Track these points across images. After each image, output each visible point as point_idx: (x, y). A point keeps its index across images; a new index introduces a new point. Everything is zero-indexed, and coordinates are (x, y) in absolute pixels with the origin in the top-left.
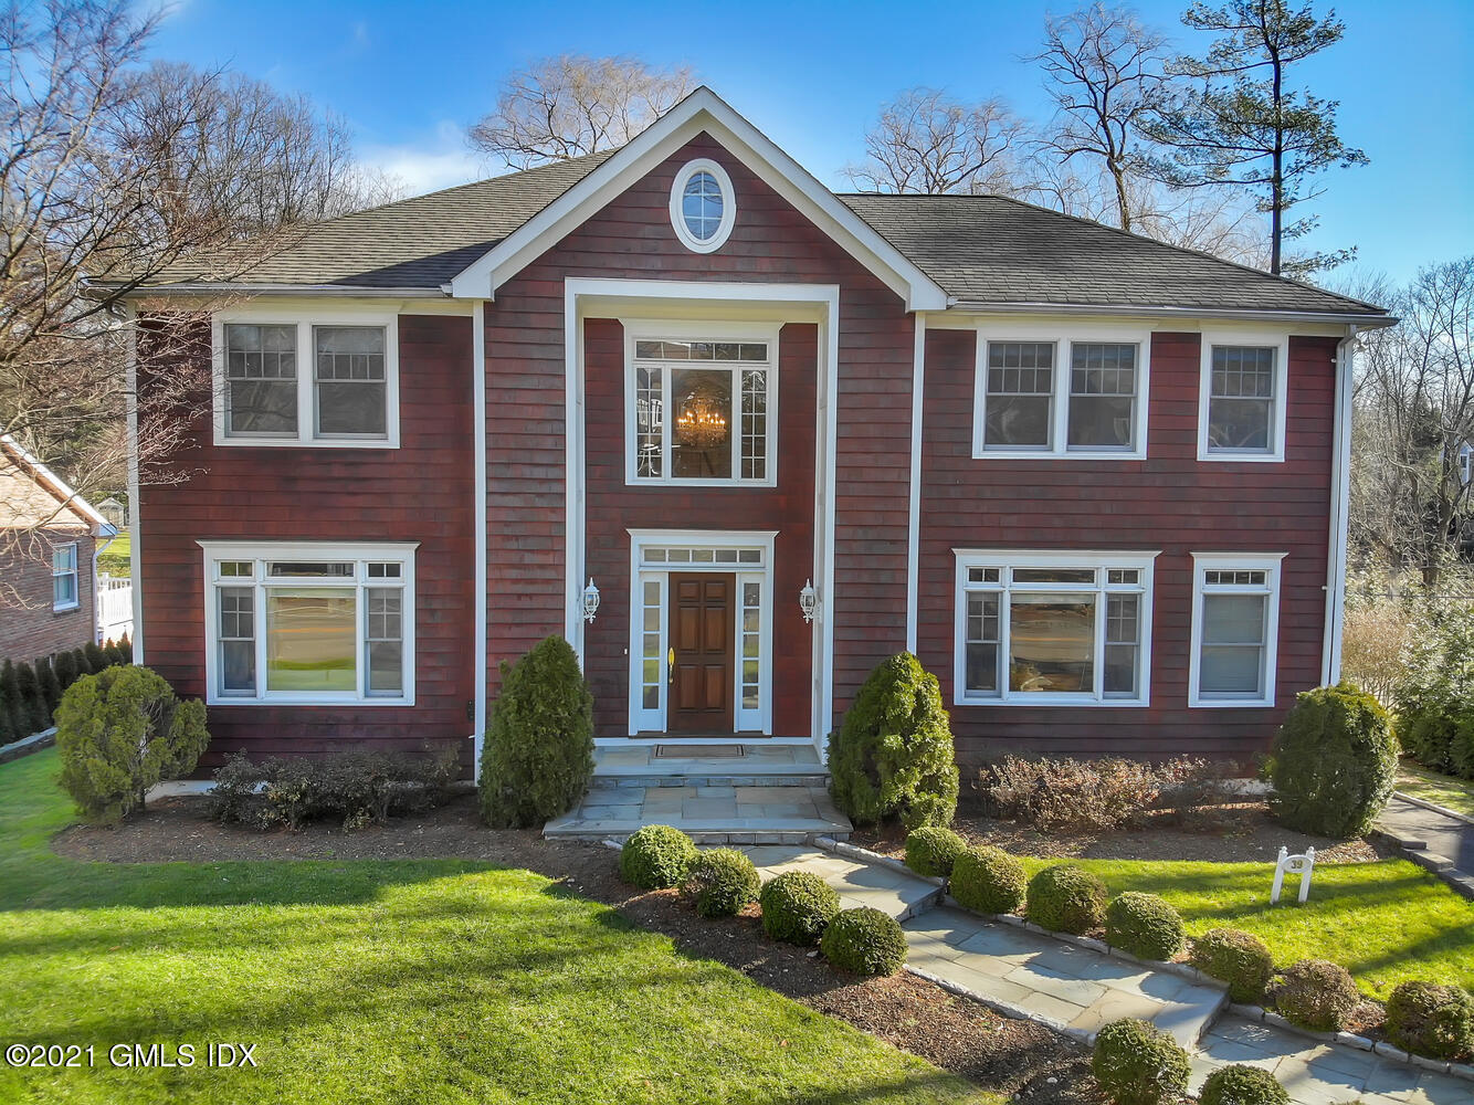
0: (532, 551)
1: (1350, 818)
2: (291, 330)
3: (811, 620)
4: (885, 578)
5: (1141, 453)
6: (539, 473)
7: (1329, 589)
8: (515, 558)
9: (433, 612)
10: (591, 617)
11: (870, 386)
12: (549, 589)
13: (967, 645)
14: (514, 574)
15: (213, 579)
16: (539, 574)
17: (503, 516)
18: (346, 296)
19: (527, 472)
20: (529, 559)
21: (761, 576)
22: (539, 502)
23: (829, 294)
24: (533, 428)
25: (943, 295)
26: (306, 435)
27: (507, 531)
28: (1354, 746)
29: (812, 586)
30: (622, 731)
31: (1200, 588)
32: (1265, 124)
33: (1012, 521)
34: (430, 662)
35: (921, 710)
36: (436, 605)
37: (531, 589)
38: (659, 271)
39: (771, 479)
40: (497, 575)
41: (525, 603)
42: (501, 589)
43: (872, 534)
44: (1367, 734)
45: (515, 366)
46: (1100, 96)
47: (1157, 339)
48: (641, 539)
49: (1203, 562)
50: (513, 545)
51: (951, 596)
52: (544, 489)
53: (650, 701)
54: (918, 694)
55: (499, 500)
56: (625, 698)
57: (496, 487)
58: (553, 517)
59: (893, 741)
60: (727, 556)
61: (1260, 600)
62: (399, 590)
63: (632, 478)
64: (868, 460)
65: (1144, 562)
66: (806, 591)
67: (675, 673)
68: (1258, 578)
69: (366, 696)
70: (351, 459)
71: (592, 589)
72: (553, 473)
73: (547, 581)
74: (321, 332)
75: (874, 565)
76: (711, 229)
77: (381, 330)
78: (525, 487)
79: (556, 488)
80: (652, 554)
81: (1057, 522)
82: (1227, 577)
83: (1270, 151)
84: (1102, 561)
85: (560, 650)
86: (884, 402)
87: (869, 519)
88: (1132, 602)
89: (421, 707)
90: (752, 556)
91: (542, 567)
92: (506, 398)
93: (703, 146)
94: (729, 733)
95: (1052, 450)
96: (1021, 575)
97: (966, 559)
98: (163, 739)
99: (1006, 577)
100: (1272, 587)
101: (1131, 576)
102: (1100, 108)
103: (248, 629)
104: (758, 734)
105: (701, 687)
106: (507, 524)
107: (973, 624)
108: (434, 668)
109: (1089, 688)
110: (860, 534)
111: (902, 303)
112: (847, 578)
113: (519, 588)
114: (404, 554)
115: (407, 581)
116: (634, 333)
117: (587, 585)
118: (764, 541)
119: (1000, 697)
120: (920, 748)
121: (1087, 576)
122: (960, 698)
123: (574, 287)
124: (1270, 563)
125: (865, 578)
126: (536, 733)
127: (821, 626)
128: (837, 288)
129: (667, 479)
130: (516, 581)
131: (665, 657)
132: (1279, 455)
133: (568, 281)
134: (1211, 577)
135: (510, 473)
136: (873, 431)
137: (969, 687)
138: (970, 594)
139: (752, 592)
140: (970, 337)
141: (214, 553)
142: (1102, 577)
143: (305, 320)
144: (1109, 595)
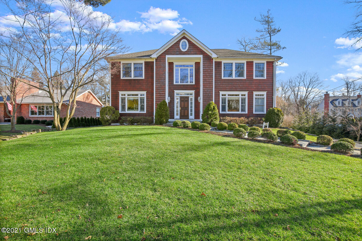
0: (161, 92)
1: (276, 124)
2: (131, 64)
3: (200, 102)
4: (210, 95)
5: (245, 78)
6: (162, 81)
7: (274, 97)
8: (159, 93)
9: (148, 100)
10: (169, 102)
11: (207, 68)
12: (163, 97)
13: (222, 105)
14: (159, 95)
15: (120, 96)
16: (162, 95)
17: (157, 87)
18: (138, 59)
19: (161, 81)
20: (161, 93)
21: (193, 97)
22: (162, 85)
23: (201, 56)
24: (161, 75)
25: (216, 55)
26: (133, 78)
27: (158, 89)
28: (276, 114)
29: (200, 97)
30: (173, 118)
31: (254, 97)
32: (269, 45)
33: (228, 87)
34: (148, 107)
35: (214, 108)
36: (149, 100)
37: (161, 97)
38: (178, 54)
39: (194, 83)
40: (157, 95)
41: (160, 99)
42: (157, 97)
43: (208, 89)
44: (278, 113)
45: (159, 67)
46: (245, 47)
47: (247, 62)
48: (176, 92)
49: (255, 93)
50: (159, 91)
51: (219, 98)
52: (163, 83)
53: (177, 115)
54: (214, 106)
55: (157, 85)
56: (174, 114)
57: (156, 83)
58: (164, 87)
59: (210, 112)
60: (188, 94)
61: (263, 98)
62: (144, 98)
63: (175, 83)
64: (207, 78)
65: (246, 93)
66: (199, 98)
67: (181, 111)
68: (263, 95)
69: (140, 112)
70: (138, 80)
71: (169, 98)
72: (164, 81)
73: (163, 96)
74: (134, 64)
75: (208, 93)
76: (185, 48)
77: (142, 64)
78: (160, 83)
79: (164, 83)
80: (177, 94)
81: (234, 88)
82: (258, 95)
83: (270, 49)
84: (241, 93)
85: (165, 102)
86: (209, 70)
87: (207, 87)
88: (245, 99)
89: (147, 113)
90: (191, 94)
91: (163, 94)
92: (158, 71)
93: (184, 38)
94: (189, 119)
95: (233, 77)
96: (229, 95)
97: (221, 93)
98: (114, 114)
99: (227, 95)
100: (265, 96)
101: (244, 95)
102: (245, 49)
103: (125, 103)
104: (193, 119)
105: (184, 113)
106: (158, 88)
107: (222, 102)
108: (149, 108)
109: (238, 111)
110: (206, 89)
111: (211, 57)
112: (204, 95)
113: (160, 97)
114: (145, 93)
115: (145, 96)
116: (175, 64)
117: (168, 97)
118: (193, 92)
119: (226, 112)
120: (214, 114)
121: (238, 95)
122: (221, 112)
123: (167, 56)
124: (265, 93)
125: (207, 95)
126: (162, 111)
127: (201, 103)
128: (202, 55)
129: (179, 83)
130: (159, 96)
131: (179, 109)
132: (265, 78)
133: (166, 56)
134: (256, 95)
135: (158, 81)
136: (208, 74)
137: (222, 111)
138: (222, 98)
139: (191, 99)
140: (221, 62)
141: (121, 93)
142: (240, 95)
143: (132, 62)
144: (241, 98)
